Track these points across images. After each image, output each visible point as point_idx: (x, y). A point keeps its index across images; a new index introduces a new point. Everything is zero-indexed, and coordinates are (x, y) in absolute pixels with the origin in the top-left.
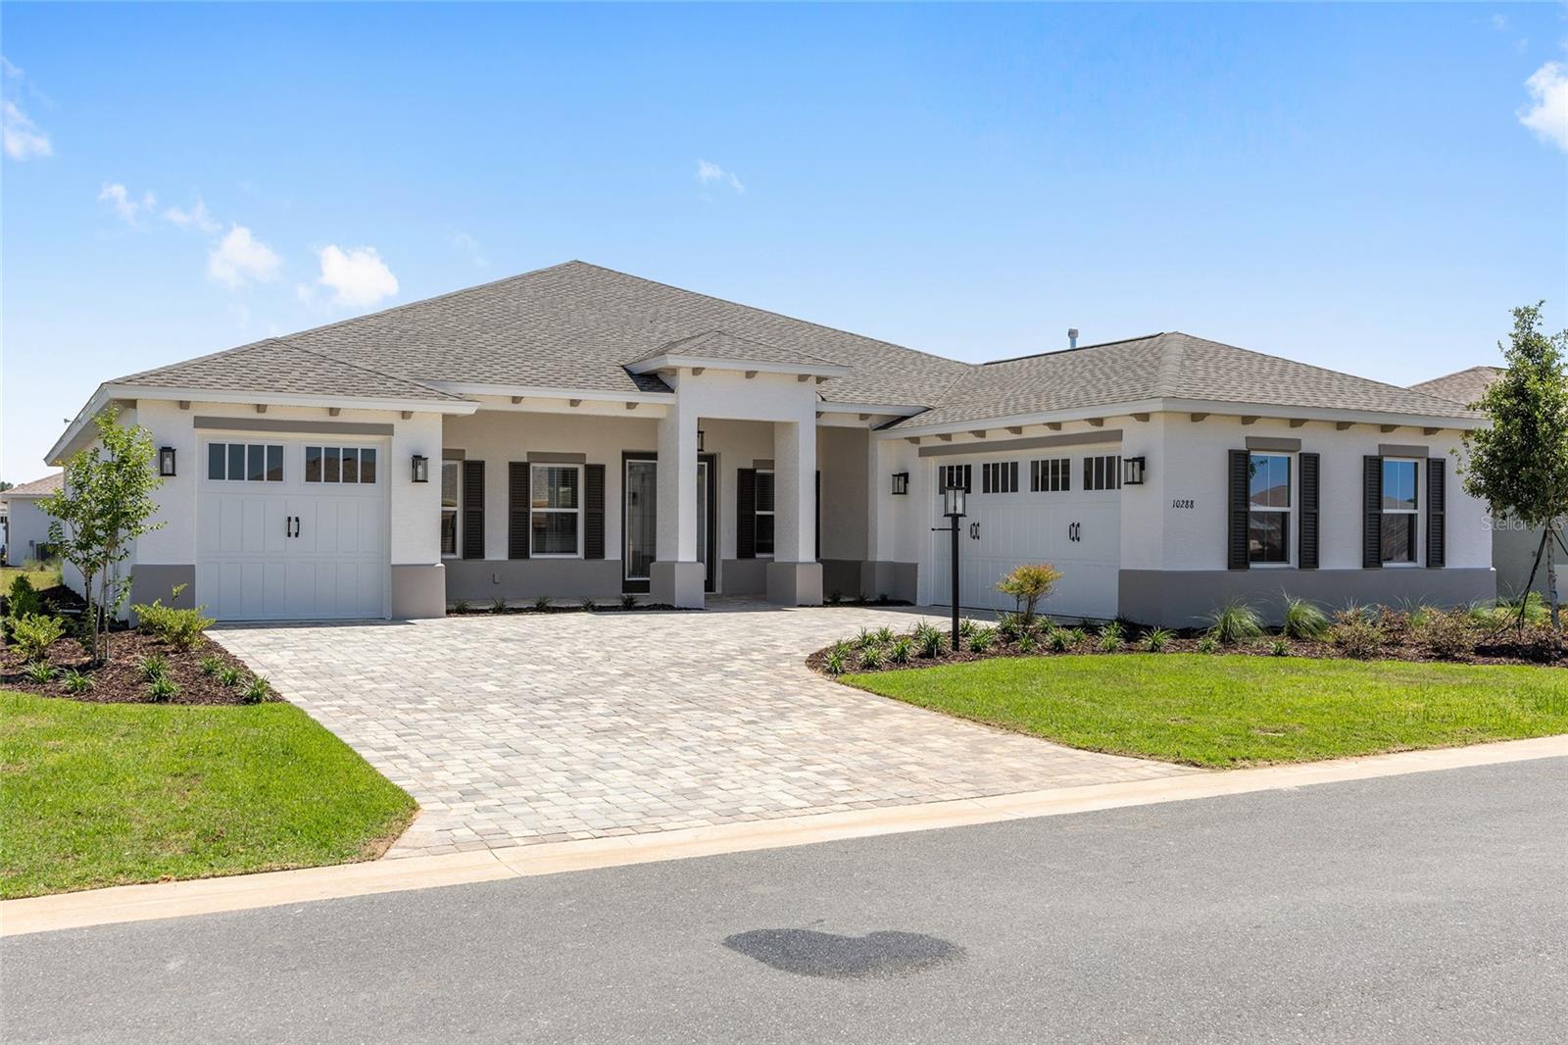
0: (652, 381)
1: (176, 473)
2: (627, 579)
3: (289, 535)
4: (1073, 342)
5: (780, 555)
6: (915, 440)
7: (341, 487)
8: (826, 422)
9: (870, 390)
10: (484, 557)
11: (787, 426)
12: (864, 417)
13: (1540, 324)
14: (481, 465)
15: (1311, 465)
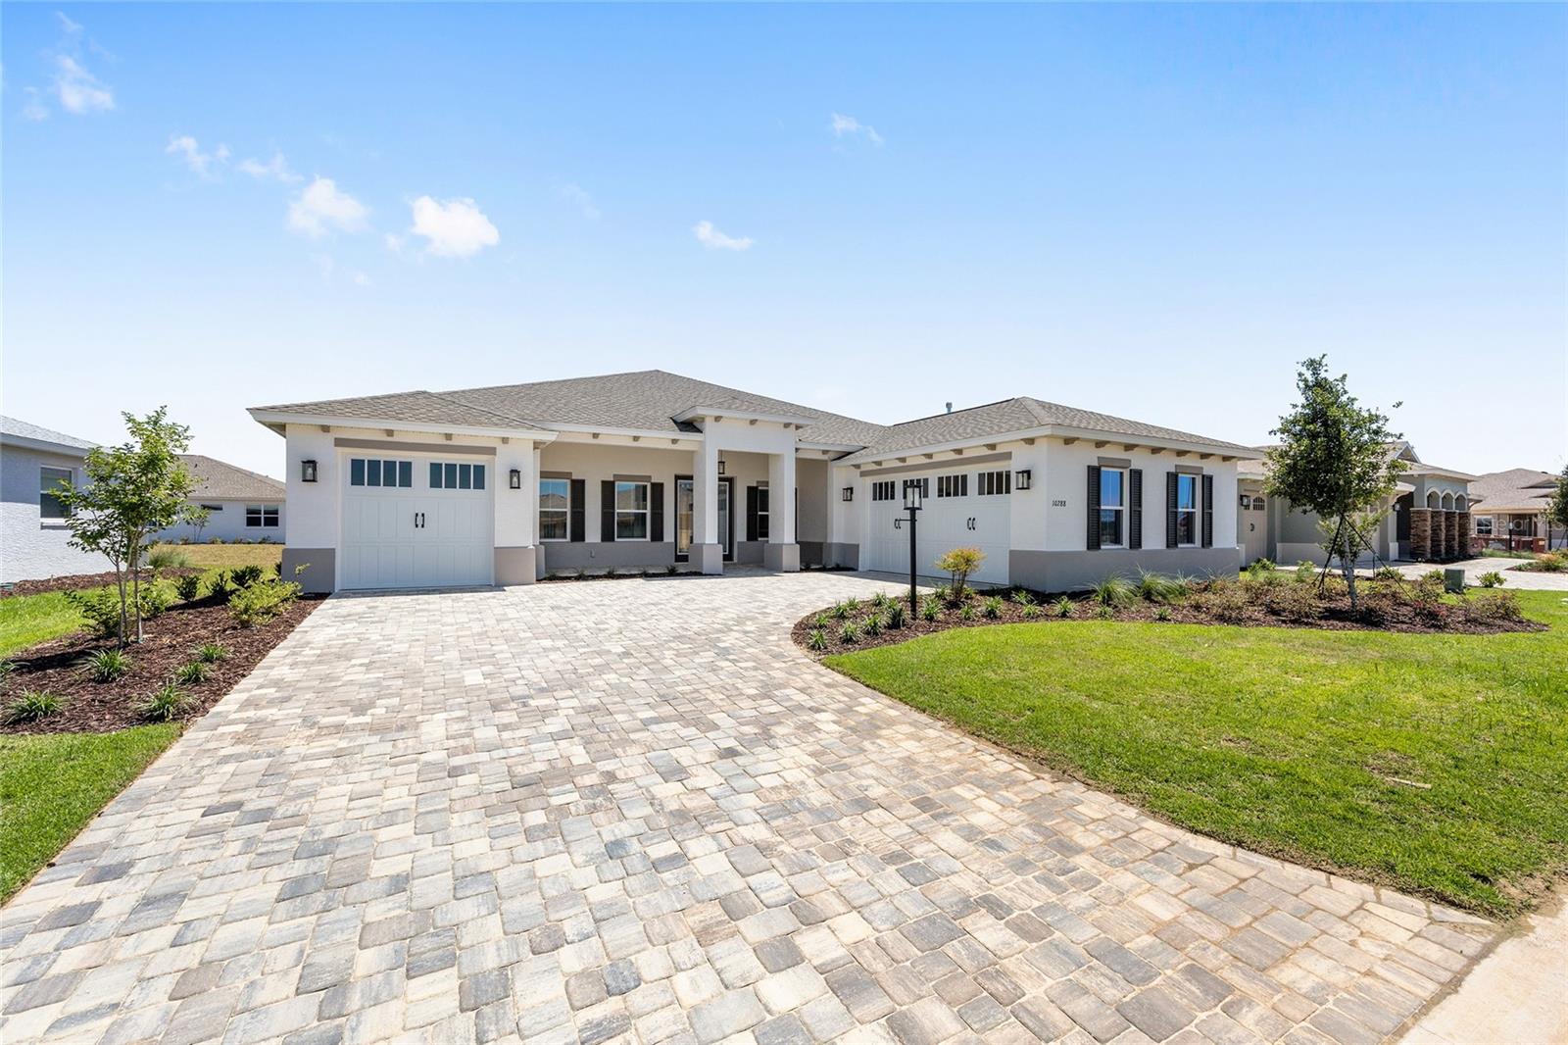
0: (689, 426)
1: (318, 479)
2: (679, 554)
3: (417, 526)
4: (949, 410)
5: (772, 539)
6: (858, 466)
7: (458, 492)
8: (802, 455)
9: (828, 436)
10: (583, 540)
11: (777, 456)
12: (825, 452)
13: (1326, 371)
14: (582, 482)
15: (1137, 476)
